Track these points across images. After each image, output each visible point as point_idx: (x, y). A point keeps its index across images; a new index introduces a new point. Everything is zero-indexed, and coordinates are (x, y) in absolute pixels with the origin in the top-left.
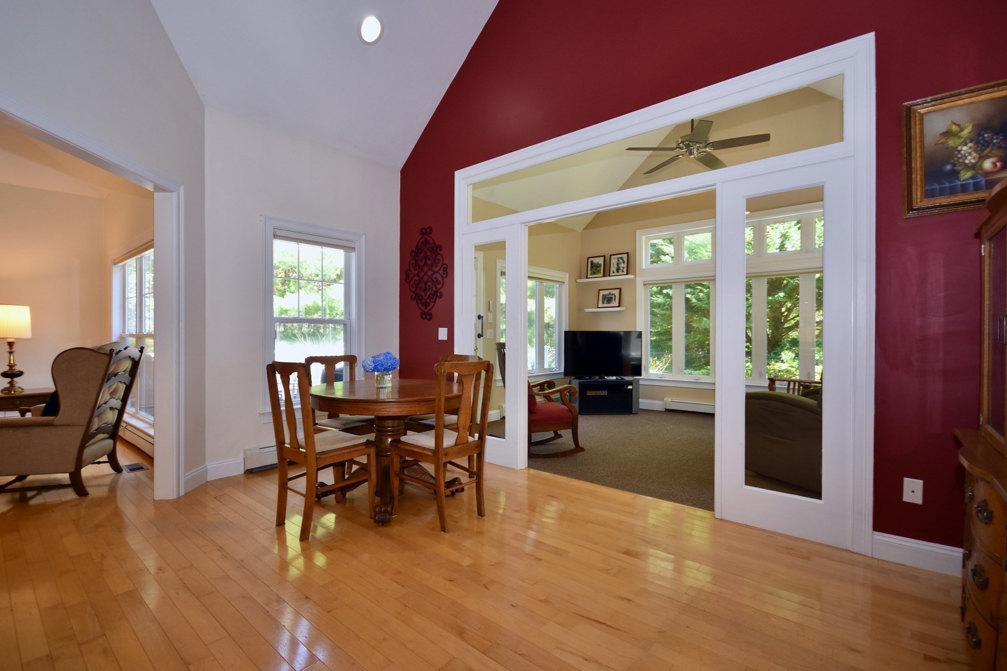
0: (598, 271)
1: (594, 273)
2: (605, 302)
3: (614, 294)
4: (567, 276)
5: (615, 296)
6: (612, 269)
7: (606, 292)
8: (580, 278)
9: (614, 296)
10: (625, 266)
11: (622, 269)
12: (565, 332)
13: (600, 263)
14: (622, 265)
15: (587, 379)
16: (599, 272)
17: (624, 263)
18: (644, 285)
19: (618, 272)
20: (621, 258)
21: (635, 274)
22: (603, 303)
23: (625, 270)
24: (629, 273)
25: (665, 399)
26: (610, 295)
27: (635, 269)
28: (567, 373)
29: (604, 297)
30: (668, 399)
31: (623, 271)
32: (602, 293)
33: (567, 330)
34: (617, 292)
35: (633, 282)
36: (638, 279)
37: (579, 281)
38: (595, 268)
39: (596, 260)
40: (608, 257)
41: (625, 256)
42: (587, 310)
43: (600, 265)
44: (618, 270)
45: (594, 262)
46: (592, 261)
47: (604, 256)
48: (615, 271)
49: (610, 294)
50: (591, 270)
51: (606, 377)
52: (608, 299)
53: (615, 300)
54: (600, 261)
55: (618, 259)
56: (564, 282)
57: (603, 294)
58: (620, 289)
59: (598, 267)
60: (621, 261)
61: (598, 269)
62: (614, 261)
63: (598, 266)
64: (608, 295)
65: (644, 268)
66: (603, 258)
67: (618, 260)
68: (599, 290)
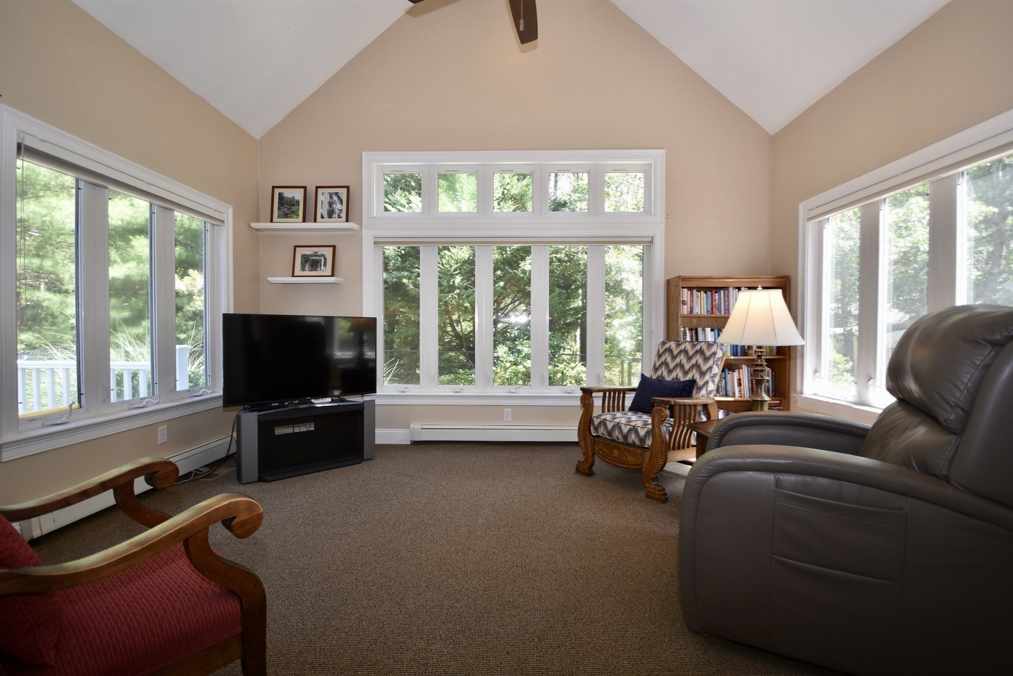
0: (293, 212)
1: (286, 216)
2: (307, 267)
3: (323, 256)
4: (231, 211)
5: (325, 259)
6: (320, 211)
7: (309, 251)
8: (258, 221)
9: (323, 258)
10: (344, 208)
11: (338, 212)
12: (226, 317)
13: (297, 198)
14: (337, 206)
15: (276, 407)
16: (295, 213)
17: (342, 203)
18: (375, 243)
19: (330, 216)
20: (337, 194)
21: (360, 224)
22: (303, 269)
23: (343, 215)
24: (349, 220)
25: (412, 426)
26: (317, 256)
27: (361, 215)
28: (230, 398)
29: (305, 259)
30: (416, 426)
31: (339, 217)
32: (300, 252)
33: (232, 312)
34: (328, 252)
35: (357, 237)
36: (364, 231)
37: (255, 225)
38: (287, 208)
39: (288, 194)
40: (311, 190)
41: (343, 192)
42: (271, 279)
43: (298, 202)
44: (331, 214)
45: (285, 195)
46: (280, 194)
47: (305, 188)
48: (325, 215)
49: (316, 254)
50: (279, 208)
51: (313, 401)
52: (313, 263)
53: (325, 265)
54: (298, 195)
55: (331, 195)
56: (223, 222)
57: (303, 253)
58: (334, 247)
59: (294, 205)
60: (335, 198)
61: (294, 208)
62: (323, 197)
63: (293, 203)
64: (312, 256)
65: (375, 215)
66: (302, 190)
67: (331, 197)
68: (295, 247)
